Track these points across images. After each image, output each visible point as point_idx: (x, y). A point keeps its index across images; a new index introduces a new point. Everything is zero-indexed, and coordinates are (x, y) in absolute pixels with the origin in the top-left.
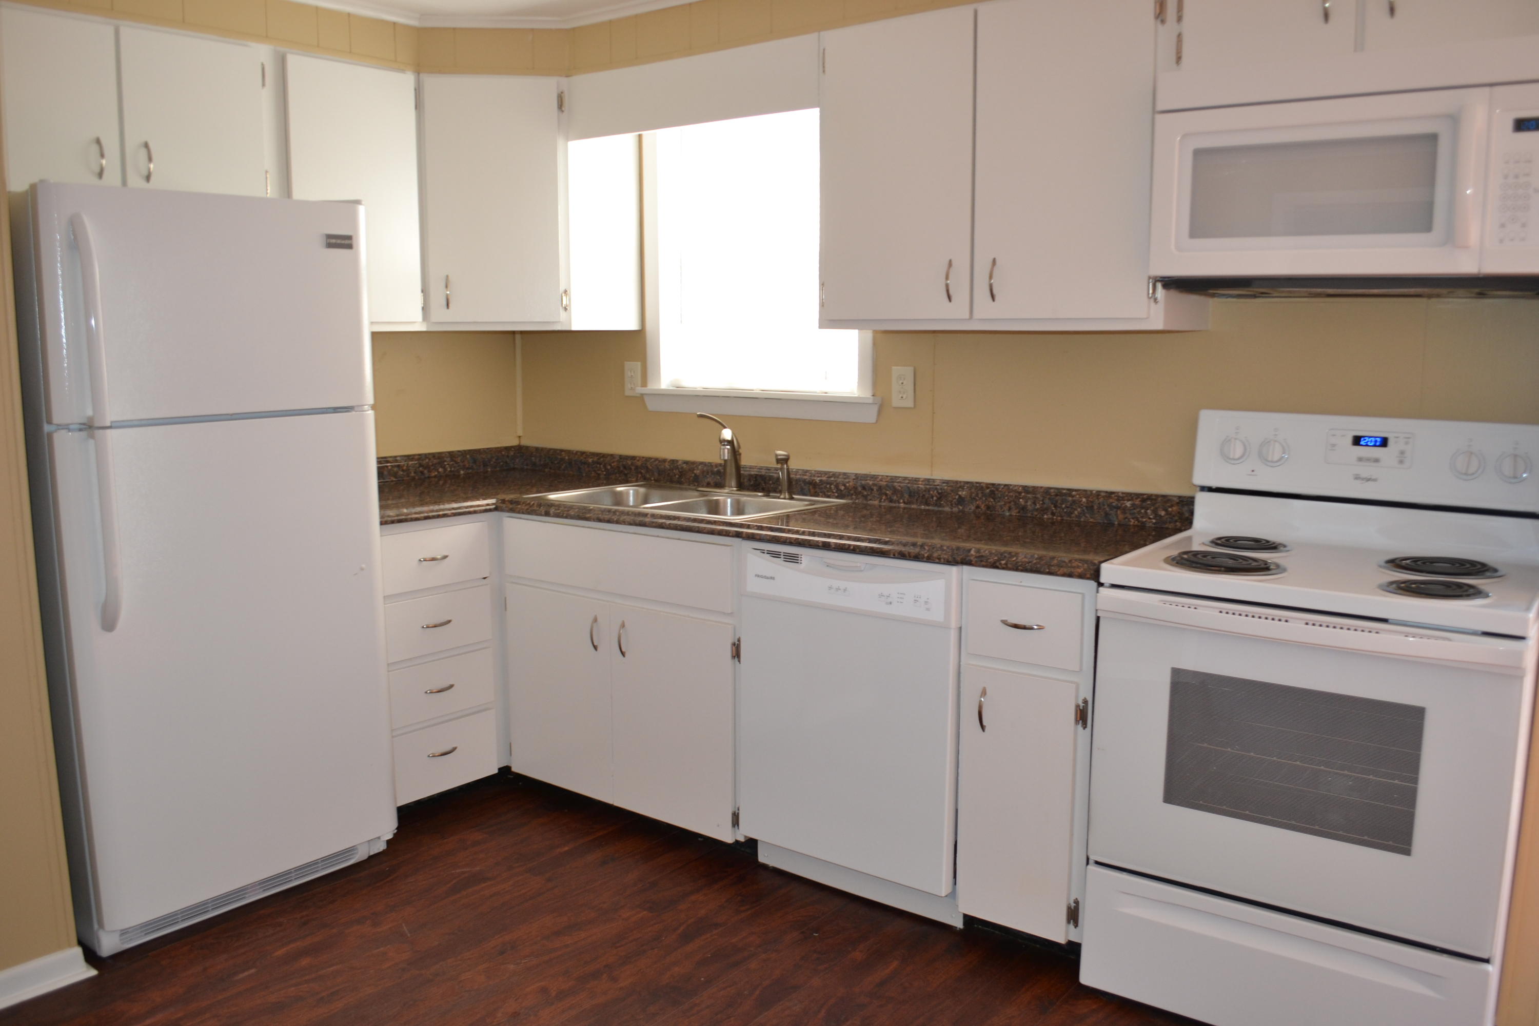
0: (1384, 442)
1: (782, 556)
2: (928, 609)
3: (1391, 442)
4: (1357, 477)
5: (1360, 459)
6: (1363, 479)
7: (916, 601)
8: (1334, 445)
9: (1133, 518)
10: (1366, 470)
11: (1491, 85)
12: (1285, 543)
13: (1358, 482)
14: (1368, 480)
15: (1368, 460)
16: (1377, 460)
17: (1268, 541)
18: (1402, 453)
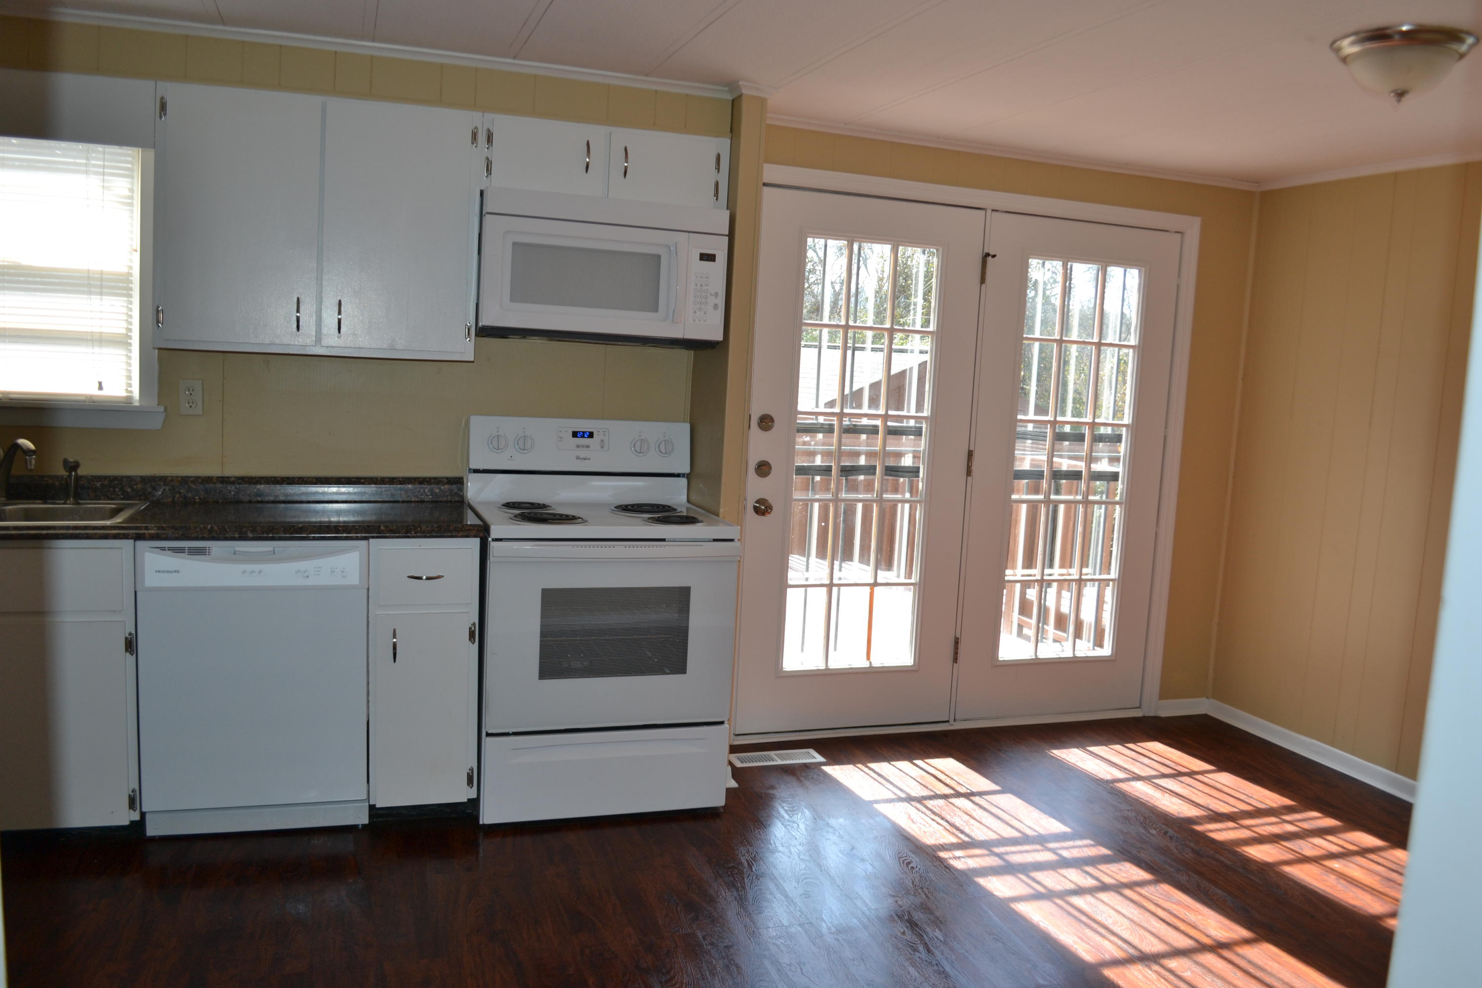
0: (591, 435)
1: (187, 551)
2: (344, 577)
3: (595, 435)
4: (578, 458)
5: (578, 446)
6: (582, 459)
7: (332, 572)
8: (561, 438)
9: (414, 496)
10: (583, 453)
11: (689, 232)
12: (549, 505)
13: (579, 461)
14: (585, 459)
15: (583, 446)
16: (588, 447)
17: (539, 504)
18: (602, 441)
